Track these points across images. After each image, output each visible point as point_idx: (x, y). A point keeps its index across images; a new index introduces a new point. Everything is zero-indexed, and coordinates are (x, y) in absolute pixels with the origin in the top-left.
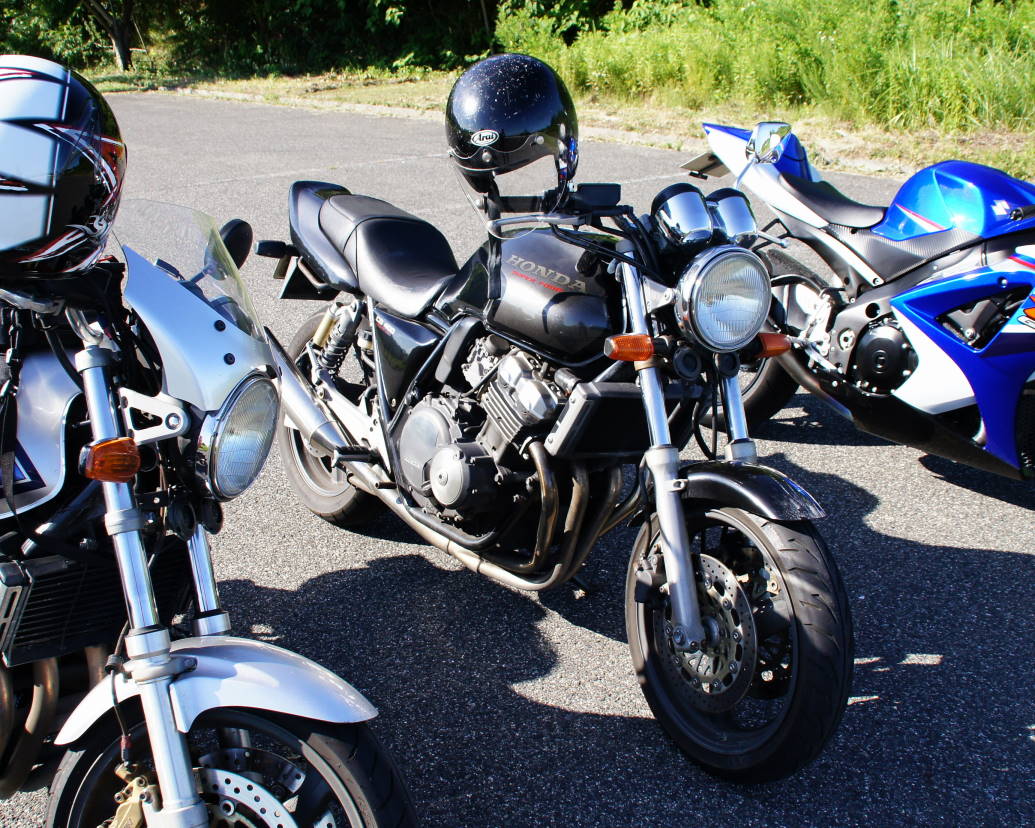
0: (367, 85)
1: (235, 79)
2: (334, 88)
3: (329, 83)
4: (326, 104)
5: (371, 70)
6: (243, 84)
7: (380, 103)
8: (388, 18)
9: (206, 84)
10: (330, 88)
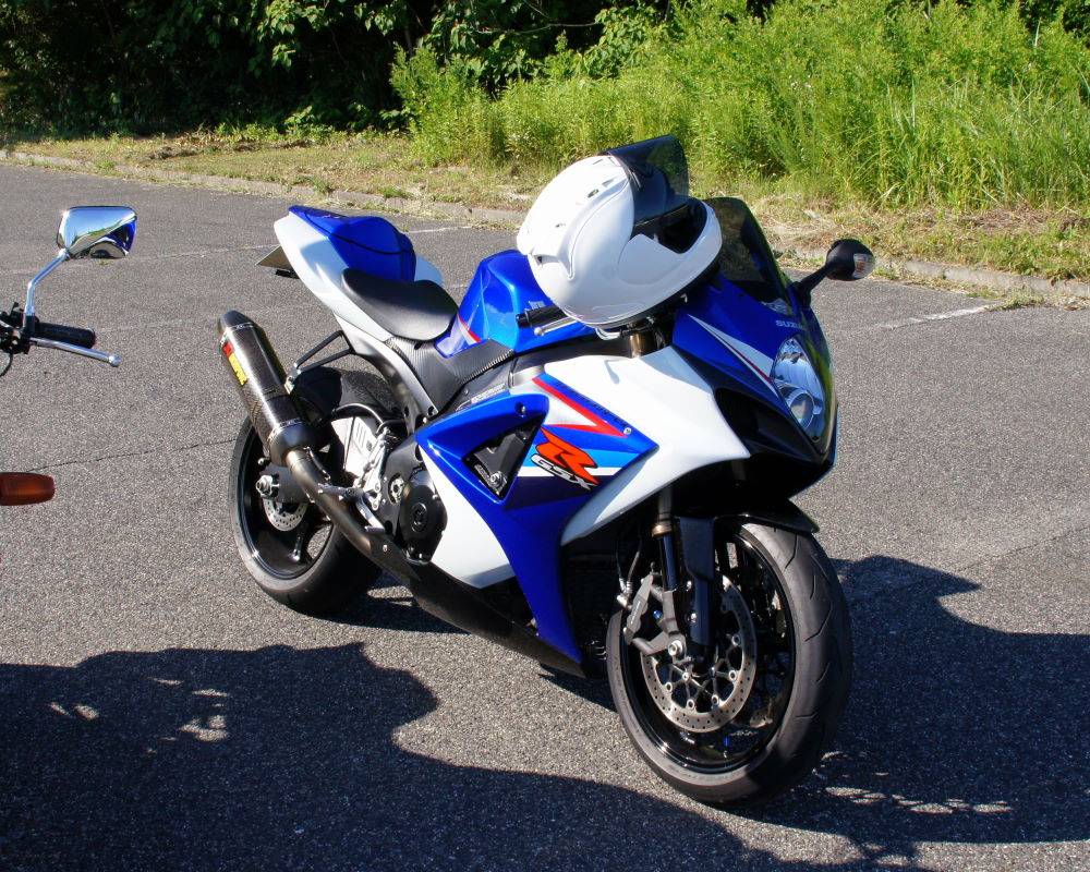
0: (239, 150)
1: (69, 138)
2: (193, 154)
3: (188, 146)
4: (171, 175)
5: (251, 130)
6: (77, 146)
7: (238, 176)
8: (276, 58)
9: (25, 146)
10: (185, 154)
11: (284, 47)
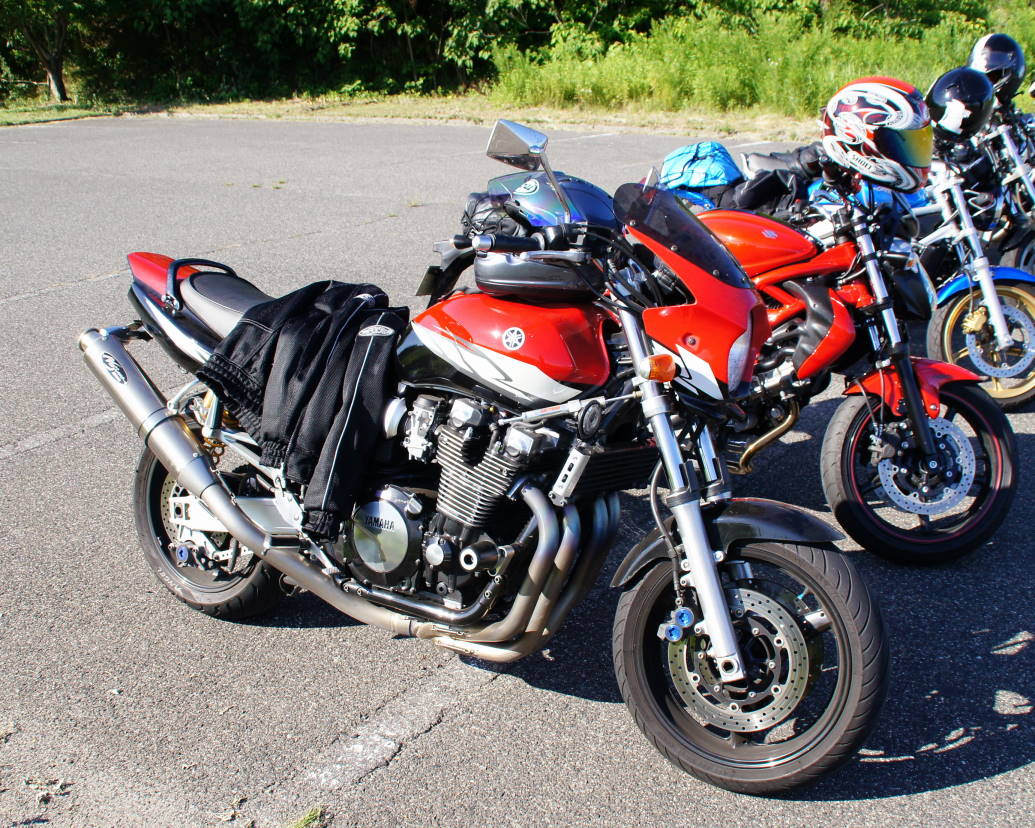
8: (341, 52)
11: (348, 45)
